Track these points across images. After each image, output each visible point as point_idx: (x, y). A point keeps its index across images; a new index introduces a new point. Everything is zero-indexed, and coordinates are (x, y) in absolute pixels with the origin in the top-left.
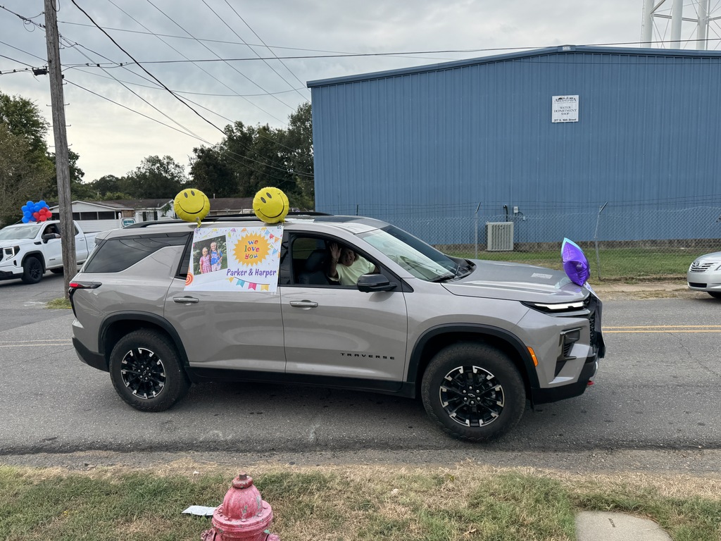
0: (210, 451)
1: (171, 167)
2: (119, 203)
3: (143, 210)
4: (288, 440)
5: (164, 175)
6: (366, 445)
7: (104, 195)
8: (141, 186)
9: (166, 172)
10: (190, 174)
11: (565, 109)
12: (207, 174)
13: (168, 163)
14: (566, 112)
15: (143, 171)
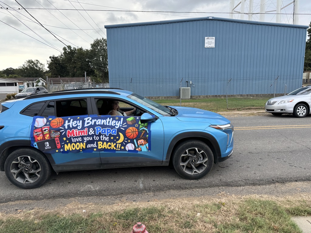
0: (88, 196)
1: (39, 65)
2: (16, 79)
3: (28, 82)
4: (129, 188)
5: (35, 68)
6: (169, 188)
7: (8, 76)
8: (25, 73)
9: (36, 66)
10: (48, 67)
11: (210, 42)
12: (56, 68)
13: (37, 63)
14: (210, 44)
15: (26, 66)
